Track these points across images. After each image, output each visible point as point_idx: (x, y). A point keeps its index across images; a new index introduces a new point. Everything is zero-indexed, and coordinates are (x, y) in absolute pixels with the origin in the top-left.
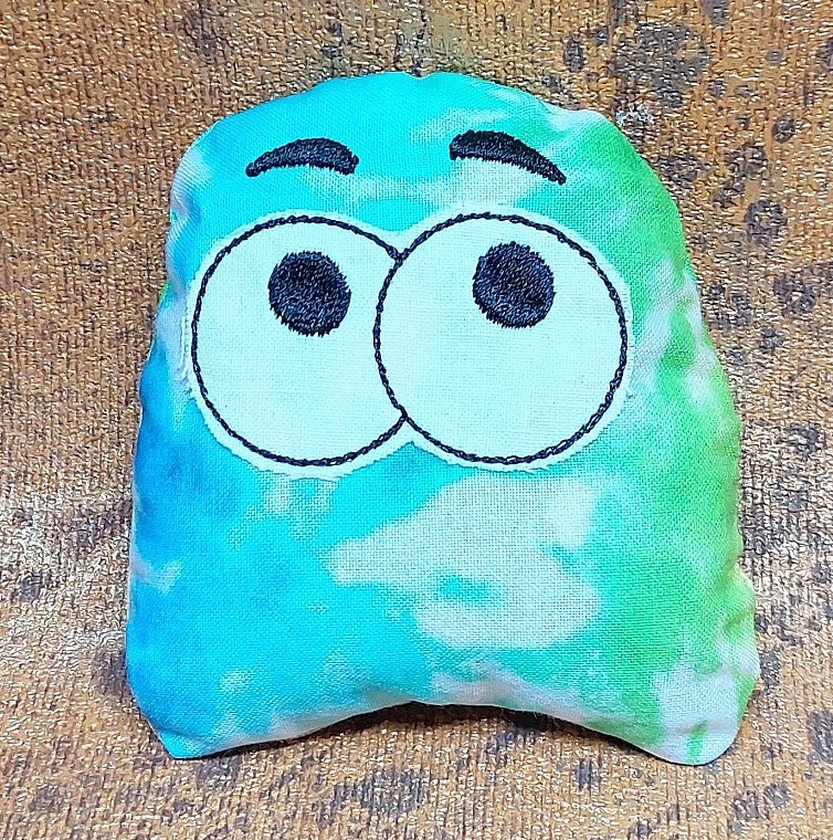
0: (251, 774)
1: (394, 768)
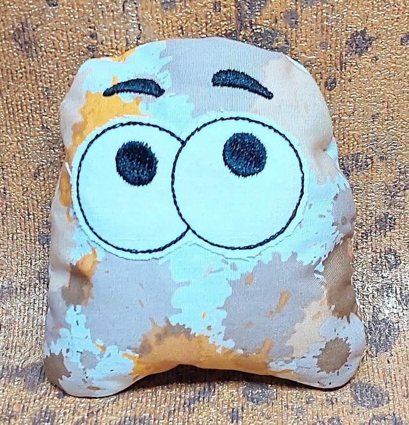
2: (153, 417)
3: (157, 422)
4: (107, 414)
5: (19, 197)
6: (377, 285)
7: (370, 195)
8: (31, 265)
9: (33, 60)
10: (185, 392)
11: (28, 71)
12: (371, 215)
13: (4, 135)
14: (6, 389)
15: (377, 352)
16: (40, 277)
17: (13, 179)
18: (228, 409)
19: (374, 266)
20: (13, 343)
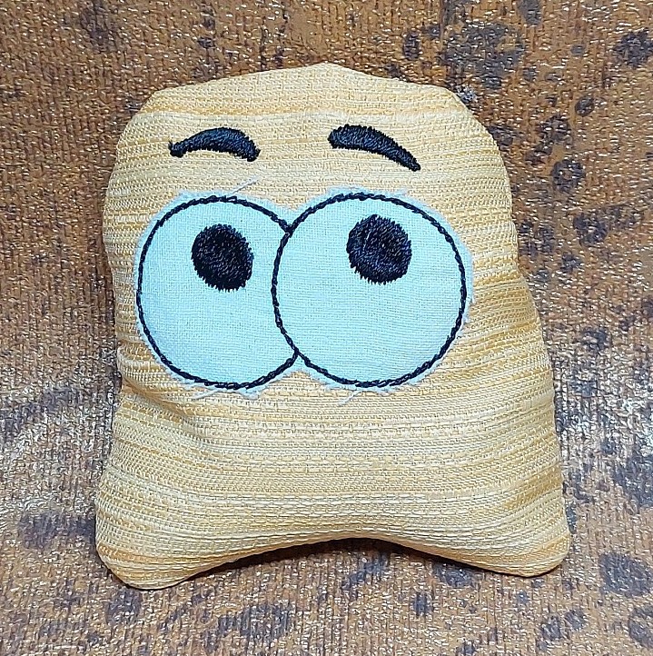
0: (150, 610)
1: (266, 603)
2: (294, 606)
3: (300, 613)
4: (222, 598)
5: (81, 253)
6: (640, 402)
7: (635, 265)
8: (100, 356)
9: (110, 57)
10: (342, 565)
11: (101, 73)
12: (635, 295)
13: (60, 162)
14: (63, 554)
15: (639, 506)
16: (114, 376)
17: (73, 226)
18: (410, 594)
19: (636, 372)
20: (71, 480)
